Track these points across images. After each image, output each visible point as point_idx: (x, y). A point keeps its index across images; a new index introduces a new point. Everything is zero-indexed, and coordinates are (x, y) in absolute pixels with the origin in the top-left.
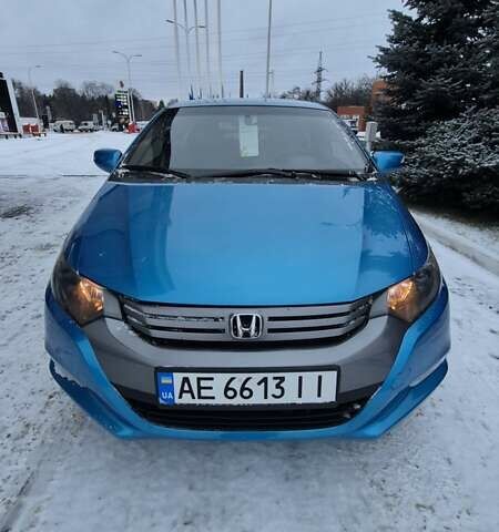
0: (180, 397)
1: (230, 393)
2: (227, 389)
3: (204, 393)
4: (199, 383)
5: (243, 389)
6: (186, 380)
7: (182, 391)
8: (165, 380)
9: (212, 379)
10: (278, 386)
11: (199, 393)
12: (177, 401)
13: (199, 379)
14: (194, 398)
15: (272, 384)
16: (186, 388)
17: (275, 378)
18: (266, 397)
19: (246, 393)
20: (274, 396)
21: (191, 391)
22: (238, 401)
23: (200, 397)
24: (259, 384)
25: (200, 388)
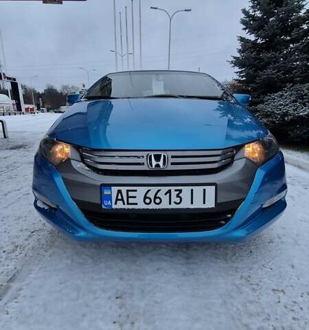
0: (116, 203)
1: (148, 201)
2: (145, 197)
3: (131, 200)
4: (128, 194)
5: (156, 197)
6: (119, 192)
7: (117, 200)
8: (106, 192)
9: (136, 191)
10: (178, 196)
11: (128, 201)
12: (114, 206)
13: (128, 191)
14: (124, 204)
15: (174, 194)
16: (120, 197)
17: (176, 190)
18: (170, 203)
19: (158, 201)
20: (175, 203)
21: (122, 200)
22: (153, 206)
23: (128, 204)
24: (166, 194)
25: (128, 197)
